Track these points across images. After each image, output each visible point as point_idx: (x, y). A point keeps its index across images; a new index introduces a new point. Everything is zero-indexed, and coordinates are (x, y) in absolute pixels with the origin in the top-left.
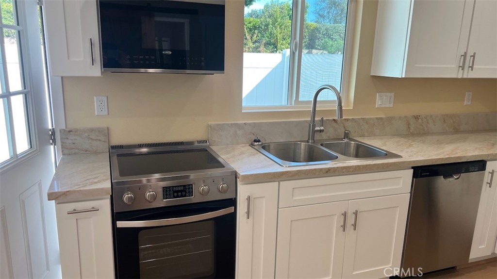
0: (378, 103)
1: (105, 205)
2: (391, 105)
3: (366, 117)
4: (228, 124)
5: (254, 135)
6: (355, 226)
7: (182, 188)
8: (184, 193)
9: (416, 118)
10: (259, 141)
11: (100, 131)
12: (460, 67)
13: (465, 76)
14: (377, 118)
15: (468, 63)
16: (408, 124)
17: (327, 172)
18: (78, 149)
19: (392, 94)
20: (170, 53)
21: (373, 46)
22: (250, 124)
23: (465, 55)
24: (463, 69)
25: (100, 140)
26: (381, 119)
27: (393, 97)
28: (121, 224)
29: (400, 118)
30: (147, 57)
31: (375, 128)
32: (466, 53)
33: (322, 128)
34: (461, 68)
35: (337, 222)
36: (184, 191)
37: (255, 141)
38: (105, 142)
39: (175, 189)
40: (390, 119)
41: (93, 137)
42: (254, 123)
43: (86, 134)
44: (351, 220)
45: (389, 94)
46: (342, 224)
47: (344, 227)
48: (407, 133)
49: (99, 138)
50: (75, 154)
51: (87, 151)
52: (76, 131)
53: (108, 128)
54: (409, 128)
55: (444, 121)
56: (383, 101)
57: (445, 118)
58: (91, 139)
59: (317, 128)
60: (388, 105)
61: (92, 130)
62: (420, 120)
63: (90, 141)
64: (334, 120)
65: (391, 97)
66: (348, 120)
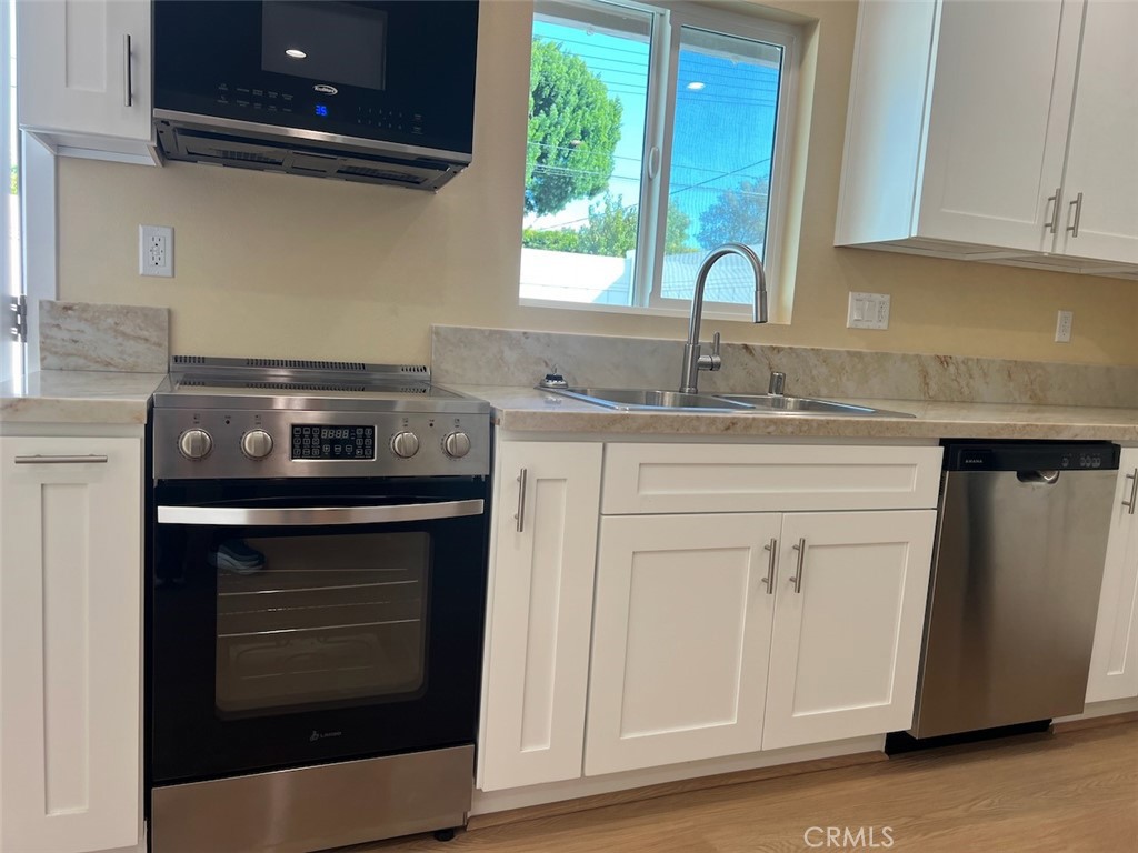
0: (852, 316)
2: (884, 325)
3: (823, 348)
4: (482, 332)
5: (547, 365)
6: (797, 582)
7: (345, 434)
8: (349, 449)
9: (944, 361)
10: (559, 378)
11: (148, 315)
12: (1047, 226)
13: (1059, 251)
14: (848, 352)
15: (1066, 219)
16: (925, 375)
17: (728, 428)
18: (86, 358)
19: (886, 299)
20: (335, 90)
21: (838, 183)
22: (538, 337)
23: (1057, 198)
24: (1054, 231)
25: (146, 340)
26: (859, 355)
27: (888, 305)
28: (168, 515)
29: (904, 358)
30: (273, 95)
31: (844, 378)
32: (1059, 192)
33: (717, 359)
34: (1049, 229)
35: (750, 567)
37: (549, 377)
38: (159, 345)
39: (325, 434)
40: (882, 357)
41: (128, 330)
42: (548, 335)
43: (111, 321)
44: (787, 568)
45: (877, 297)
46: (766, 575)
47: (770, 583)
48: (922, 397)
49: (146, 334)
50: (76, 370)
51: (109, 364)
52: (85, 308)
53: (170, 312)
54: (927, 384)
55: (1010, 375)
56: (863, 312)
57: (1011, 369)
58: (124, 334)
59: (704, 359)
60: (873, 325)
61: (127, 312)
62: (952, 368)
63: (120, 339)
64: (746, 347)
65: (882, 304)
66: (779, 350)
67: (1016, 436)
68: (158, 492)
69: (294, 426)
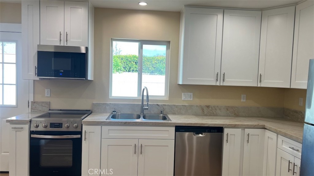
0: (183, 98)
1: (26, 127)
2: (192, 99)
3: (176, 104)
7: (58, 124)
8: (59, 127)
9: (208, 107)
10: (115, 112)
11: (46, 103)
14: (182, 105)
15: (222, 78)
16: (203, 110)
18: (37, 110)
19: (192, 94)
20: (63, 71)
22: (113, 104)
23: (218, 74)
25: (46, 107)
26: (185, 106)
27: (192, 95)
28: (33, 136)
29: (197, 106)
31: (182, 111)
33: (147, 107)
35: (132, 149)
36: (59, 125)
37: (113, 112)
38: (47, 107)
39: (55, 124)
40: (191, 106)
41: (43, 105)
42: (115, 104)
43: (41, 104)
45: (189, 94)
46: (134, 150)
48: (203, 114)
49: (45, 106)
50: (36, 112)
51: (40, 111)
52: (37, 102)
53: (50, 102)
54: (204, 112)
55: (227, 109)
56: (186, 97)
57: (227, 108)
58: (43, 106)
59: (145, 107)
60: (189, 99)
61: (43, 102)
62: (210, 108)
63: (42, 107)
64: (157, 105)
65: (190, 95)
66: (165, 105)
67: (192, 125)
68: (32, 133)
69: (50, 123)
